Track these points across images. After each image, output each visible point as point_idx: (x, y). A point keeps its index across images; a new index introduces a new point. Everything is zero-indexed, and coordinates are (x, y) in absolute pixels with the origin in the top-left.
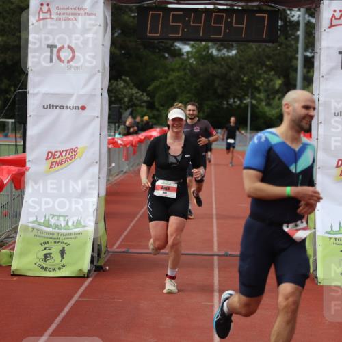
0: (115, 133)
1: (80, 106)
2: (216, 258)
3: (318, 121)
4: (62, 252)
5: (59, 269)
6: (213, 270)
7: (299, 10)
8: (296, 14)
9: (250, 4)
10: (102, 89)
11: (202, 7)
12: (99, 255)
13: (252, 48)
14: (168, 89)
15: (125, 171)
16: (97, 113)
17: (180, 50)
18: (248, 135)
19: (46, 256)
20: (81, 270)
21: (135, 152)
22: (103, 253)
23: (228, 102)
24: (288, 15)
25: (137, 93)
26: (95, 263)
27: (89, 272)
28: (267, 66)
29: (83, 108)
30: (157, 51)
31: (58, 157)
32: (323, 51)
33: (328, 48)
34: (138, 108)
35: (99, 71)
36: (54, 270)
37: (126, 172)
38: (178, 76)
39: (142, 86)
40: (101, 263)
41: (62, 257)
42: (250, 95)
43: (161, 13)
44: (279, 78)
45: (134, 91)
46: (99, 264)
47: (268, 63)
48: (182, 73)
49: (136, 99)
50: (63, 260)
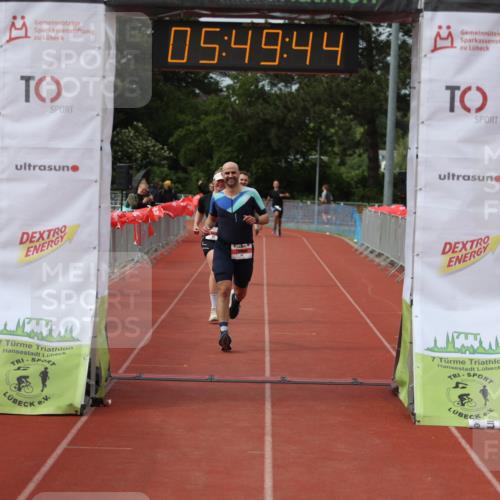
0: (122, 204)
1: (70, 166)
2: (268, 386)
3: (416, 186)
4: (44, 376)
5: (40, 403)
6: (264, 404)
7: (390, 26)
8: (385, 32)
9: (317, 17)
10: (102, 141)
11: (248, 20)
12: (98, 383)
13: (322, 81)
14: (198, 141)
15: (136, 259)
16: (96, 176)
17: (217, 83)
18: (316, 207)
19: (20, 380)
20: (71, 405)
21: (151, 233)
22: (103, 380)
23: (286, 159)
24: (373, 32)
25: (154, 146)
26: (93, 394)
27: (83, 407)
28: (343, 108)
29: (75, 168)
30: (184, 85)
31: (38, 240)
32: (422, 85)
33: (431, 80)
34: (155, 168)
35: (98, 115)
36: (32, 404)
37: (138, 262)
38: (214, 122)
39: (161, 136)
40: (101, 394)
41: (44, 385)
42: (318, 148)
43: (189, 29)
44: (362, 125)
45: (150, 143)
46: (97, 396)
47: (344, 104)
48: (220, 116)
49: (152, 154)
50: (45, 389)
